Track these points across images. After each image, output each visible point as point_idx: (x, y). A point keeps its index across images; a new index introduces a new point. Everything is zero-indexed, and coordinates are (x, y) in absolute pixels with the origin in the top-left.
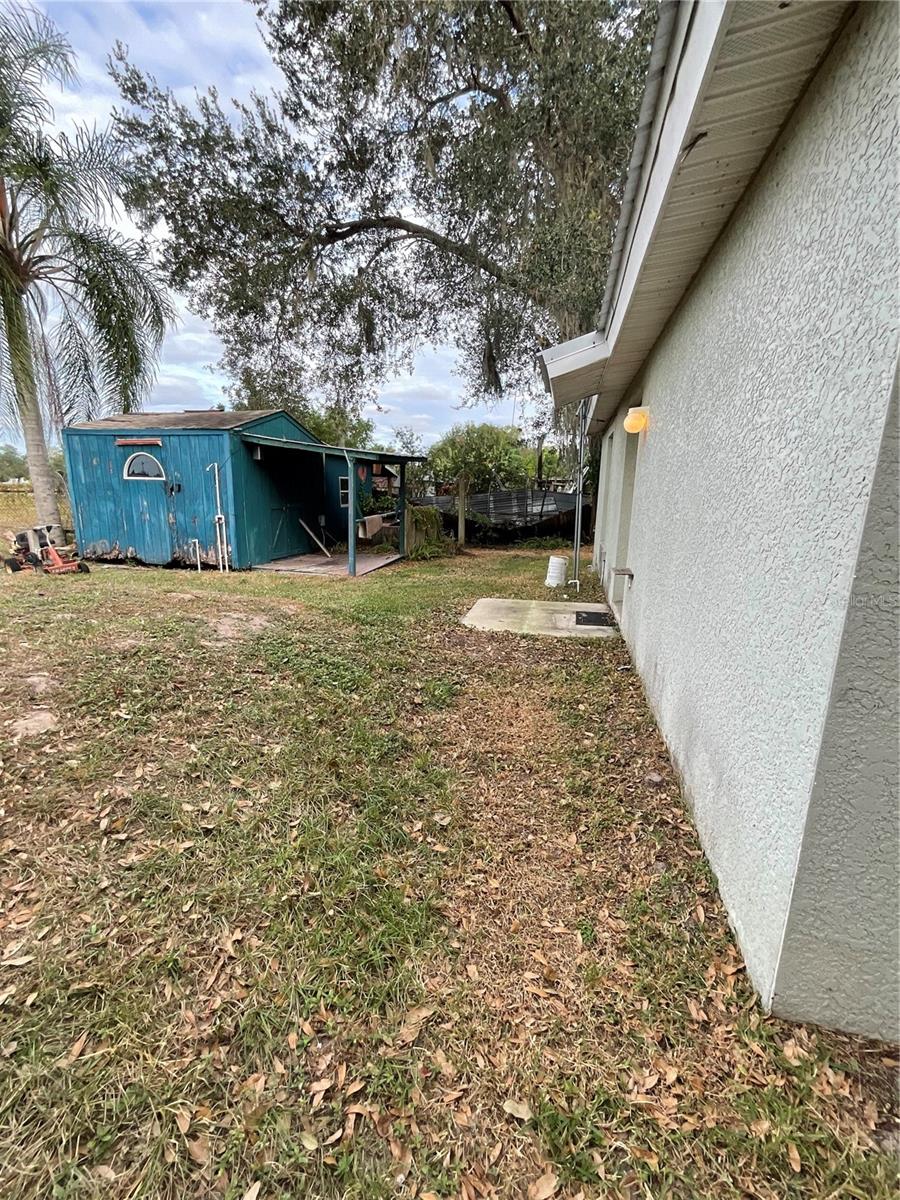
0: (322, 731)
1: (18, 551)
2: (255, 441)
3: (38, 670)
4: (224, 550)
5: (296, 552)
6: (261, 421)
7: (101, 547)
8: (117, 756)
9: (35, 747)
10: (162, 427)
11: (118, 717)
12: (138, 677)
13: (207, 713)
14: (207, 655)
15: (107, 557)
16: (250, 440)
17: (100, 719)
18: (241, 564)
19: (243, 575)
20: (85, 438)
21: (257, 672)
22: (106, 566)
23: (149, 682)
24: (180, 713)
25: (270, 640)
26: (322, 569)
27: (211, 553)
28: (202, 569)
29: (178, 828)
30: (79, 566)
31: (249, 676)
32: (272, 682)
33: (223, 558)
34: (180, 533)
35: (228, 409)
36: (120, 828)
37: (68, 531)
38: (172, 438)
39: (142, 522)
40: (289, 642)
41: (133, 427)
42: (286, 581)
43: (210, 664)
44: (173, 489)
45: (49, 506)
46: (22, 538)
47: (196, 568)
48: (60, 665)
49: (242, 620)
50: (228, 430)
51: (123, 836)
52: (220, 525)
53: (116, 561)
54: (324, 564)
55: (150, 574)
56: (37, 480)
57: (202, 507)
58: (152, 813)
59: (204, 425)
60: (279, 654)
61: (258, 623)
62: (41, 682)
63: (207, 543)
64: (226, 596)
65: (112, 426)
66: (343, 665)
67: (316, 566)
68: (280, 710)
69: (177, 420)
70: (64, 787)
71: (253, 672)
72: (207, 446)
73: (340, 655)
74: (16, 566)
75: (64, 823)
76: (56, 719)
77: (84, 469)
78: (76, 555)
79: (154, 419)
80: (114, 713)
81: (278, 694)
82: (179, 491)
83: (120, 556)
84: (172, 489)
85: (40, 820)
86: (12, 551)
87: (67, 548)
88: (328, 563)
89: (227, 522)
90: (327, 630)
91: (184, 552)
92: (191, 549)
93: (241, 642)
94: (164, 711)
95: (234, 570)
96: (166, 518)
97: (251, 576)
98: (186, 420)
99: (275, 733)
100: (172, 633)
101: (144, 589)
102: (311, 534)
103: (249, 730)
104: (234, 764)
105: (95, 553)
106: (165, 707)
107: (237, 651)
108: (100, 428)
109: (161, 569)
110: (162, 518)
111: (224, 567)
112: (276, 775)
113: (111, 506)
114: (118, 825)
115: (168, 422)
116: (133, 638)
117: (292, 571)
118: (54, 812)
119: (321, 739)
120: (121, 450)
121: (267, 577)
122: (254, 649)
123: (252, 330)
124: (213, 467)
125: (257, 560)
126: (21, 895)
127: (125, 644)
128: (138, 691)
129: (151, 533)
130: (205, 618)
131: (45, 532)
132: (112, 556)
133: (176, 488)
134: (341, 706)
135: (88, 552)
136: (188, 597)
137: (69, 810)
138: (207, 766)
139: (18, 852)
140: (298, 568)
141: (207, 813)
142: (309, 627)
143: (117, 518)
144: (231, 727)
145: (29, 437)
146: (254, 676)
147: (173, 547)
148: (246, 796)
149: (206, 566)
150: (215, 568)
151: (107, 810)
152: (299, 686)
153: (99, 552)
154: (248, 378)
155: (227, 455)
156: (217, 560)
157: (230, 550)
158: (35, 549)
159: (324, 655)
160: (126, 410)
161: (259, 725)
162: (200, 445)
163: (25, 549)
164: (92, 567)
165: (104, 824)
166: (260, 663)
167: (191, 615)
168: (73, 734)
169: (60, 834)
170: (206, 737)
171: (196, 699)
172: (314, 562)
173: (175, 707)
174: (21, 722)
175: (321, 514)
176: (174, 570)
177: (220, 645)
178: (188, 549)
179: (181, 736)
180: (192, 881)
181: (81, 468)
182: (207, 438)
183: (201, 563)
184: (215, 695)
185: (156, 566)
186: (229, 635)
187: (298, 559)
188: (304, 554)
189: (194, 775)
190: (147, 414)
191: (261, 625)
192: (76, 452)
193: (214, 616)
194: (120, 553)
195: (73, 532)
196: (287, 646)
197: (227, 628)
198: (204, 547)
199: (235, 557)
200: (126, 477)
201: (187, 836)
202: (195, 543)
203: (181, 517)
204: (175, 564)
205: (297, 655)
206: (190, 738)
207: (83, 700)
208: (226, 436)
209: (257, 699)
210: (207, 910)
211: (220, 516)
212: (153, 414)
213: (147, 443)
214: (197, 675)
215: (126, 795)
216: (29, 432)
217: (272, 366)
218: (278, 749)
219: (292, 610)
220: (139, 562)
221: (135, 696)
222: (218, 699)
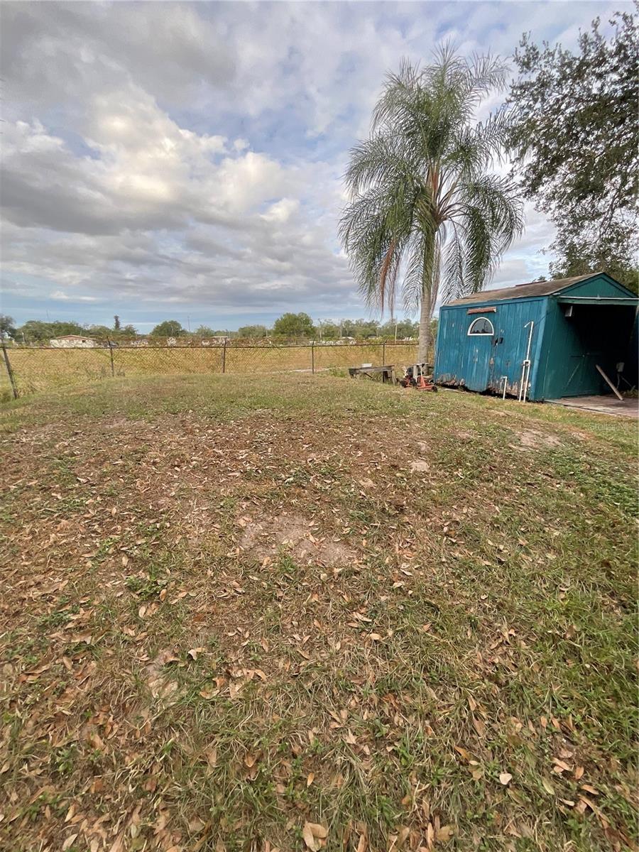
0: (598, 536)
1: (407, 377)
2: (570, 302)
3: (423, 439)
4: (525, 386)
5: (586, 392)
6: (578, 285)
7: (445, 378)
8: (455, 497)
9: (419, 477)
10: (498, 299)
11: (458, 476)
12: (470, 456)
13: (508, 491)
14: (513, 454)
15: (447, 383)
16: (565, 301)
17: (448, 473)
18: (537, 397)
19: (536, 406)
20: (451, 311)
21: (547, 475)
22: (447, 389)
23: (475, 461)
24: (491, 485)
25: (560, 455)
26: (611, 409)
27: (515, 387)
28: (505, 397)
29: (483, 551)
30: (433, 388)
31: (540, 476)
32: (559, 486)
33: (523, 391)
34: (496, 371)
35: (548, 278)
36: (453, 536)
37: (430, 367)
38: (504, 306)
39: (473, 363)
40: (576, 460)
41: (480, 301)
42: (573, 415)
43: (514, 460)
44: (498, 341)
45: (424, 352)
46: (410, 370)
47: (502, 397)
48: (432, 439)
49: (539, 436)
50: (548, 295)
51: (454, 541)
52: (526, 368)
53: (453, 387)
54: (613, 405)
55: (471, 397)
56: (422, 339)
57: (516, 353)
58: (468, 536)
59: (529, 294)
60: (567, 467)
61: (551, 441)
62: (423, 446)
63: (514, 380)
64: (528, 418)
65: (467, 302)
66: (629, 492)
67: (604, 406)
68: (562, 507)
69: (509, 293)
70: (430, 502)
71: (544, 474)
72: (528, 311)
73: (625, 483)
74: (404, 385)
75: (428, 520)
76: (428, 467)
77: (447, 330)
78: (432, 381)
79: (493, 294)
80: (455, 473)
81: (561, 495)
82: (501, 342)
83: (456, 384)
84: (496, 342)
85: (419, 513)
86: (404, 377)
87: (428, 377)
88: (617, 405)
89: (532, 366)
90: (615, 459)
91: (496, 384)
92: (501, 383)
93: (537, 451)
94: (482, 481)
95: (529, 401)
96: (489, 360)
97: (543, 407)
98: (517, 292)
99: (556, 522)
100: (492, 435)
101: (474, 405)
102: (606, 379)
103: (537, 513)
104: (522, 529)
105: (442, 381)
106: (483, 478)
107: (533, 456)
108: (460, 304)
109: (478, 395)
110: (486, 360)
111: (522, 398)
112: (552, 550)
113: (456, 352)
114: (452, 533)
115: (502, 296)
116: (468, 433)
117: (579, 407)
118: (425, 513)
119: (595, 541)
120: (470, 317)
121: (555, 410)
122: (546, 458)
123: (586, 210)
124: (531, 324)
125: (550, 396)
126: (409, 544)
127: (465, 435)
128: (468, 464)
129: (477, 370)
130: (513, 430)
131: (421, 367)
132: (451, 384)
133: (499, 341)
134: (619, 523)
135: (438, 380)
136: (502, 414)
137: (431, 515)
138: (505, 524)
139: (409, 524)
140: (585, 406)
141: (501, 551)
142: (596, 453)
143: (458, 361)
144: (523, 505)
145: (423, 313)
146: (545, 477)
147: (489, 380)
148: (528, 553)
149: (509, 396)
150: (515, 398)
151: (448, 523)
152: (582, 495)
153: (445, 380)
154: (571, 251)
155: (543, 315)
156: (518, 392)
157: (530, 386)
158: (415, 377)
159: (607, 478)
160: (476, 291)
161: (544, 511)
162: (523, 309)
163: (410, 376)
164: (439, 389)
165: (446, 529)
166: (550, 470)
167: (504, 426)
168: (435, 477)
169: (426, 524)
170: (506, 505)
171: (503, 480)
172: (602, 403)
173: (488, 480)
174: (414, 463)
175: (619, 361)
176: (486, 397)
177: (522, 449)
178: (499, 383)
179: (491, 499)
180: (488, 585)
181: (445, 330)
182: (529, 303)
183: (506, 394)
184: (515, 481)
185: (475, 392)
186: (529, 444)
187: (588, 398)
188: (593, 395)
189: (495, 526)
190: (489, 291)
191: (554, 442)
192: (444, 320)
193: (519, 430)
194: (456, 382)
195: (433, 368)
196: (574, 462)
197: (527, 439)
198: (510, 383)
199: (532, 391)
200: (469, 334)
201: (488, 558)
202: (504, 379)
203: (499, 361)
204: (488, 392)
205: (582, 472)
206: (496, 503)
207: (440, 461)
208: (546, 301)
209: (544, 493)
210: (495, 606)
211: (527, 361)
212: (493, 291)
213: (486, 310)
214: (505, 465)
215: (458, 520)
216: (424, 310)
217: (600, 235)
218: (557, 533)
219: (581, 437)
220: (465, 389)
221: (467, 467)
222: (516, 484)
